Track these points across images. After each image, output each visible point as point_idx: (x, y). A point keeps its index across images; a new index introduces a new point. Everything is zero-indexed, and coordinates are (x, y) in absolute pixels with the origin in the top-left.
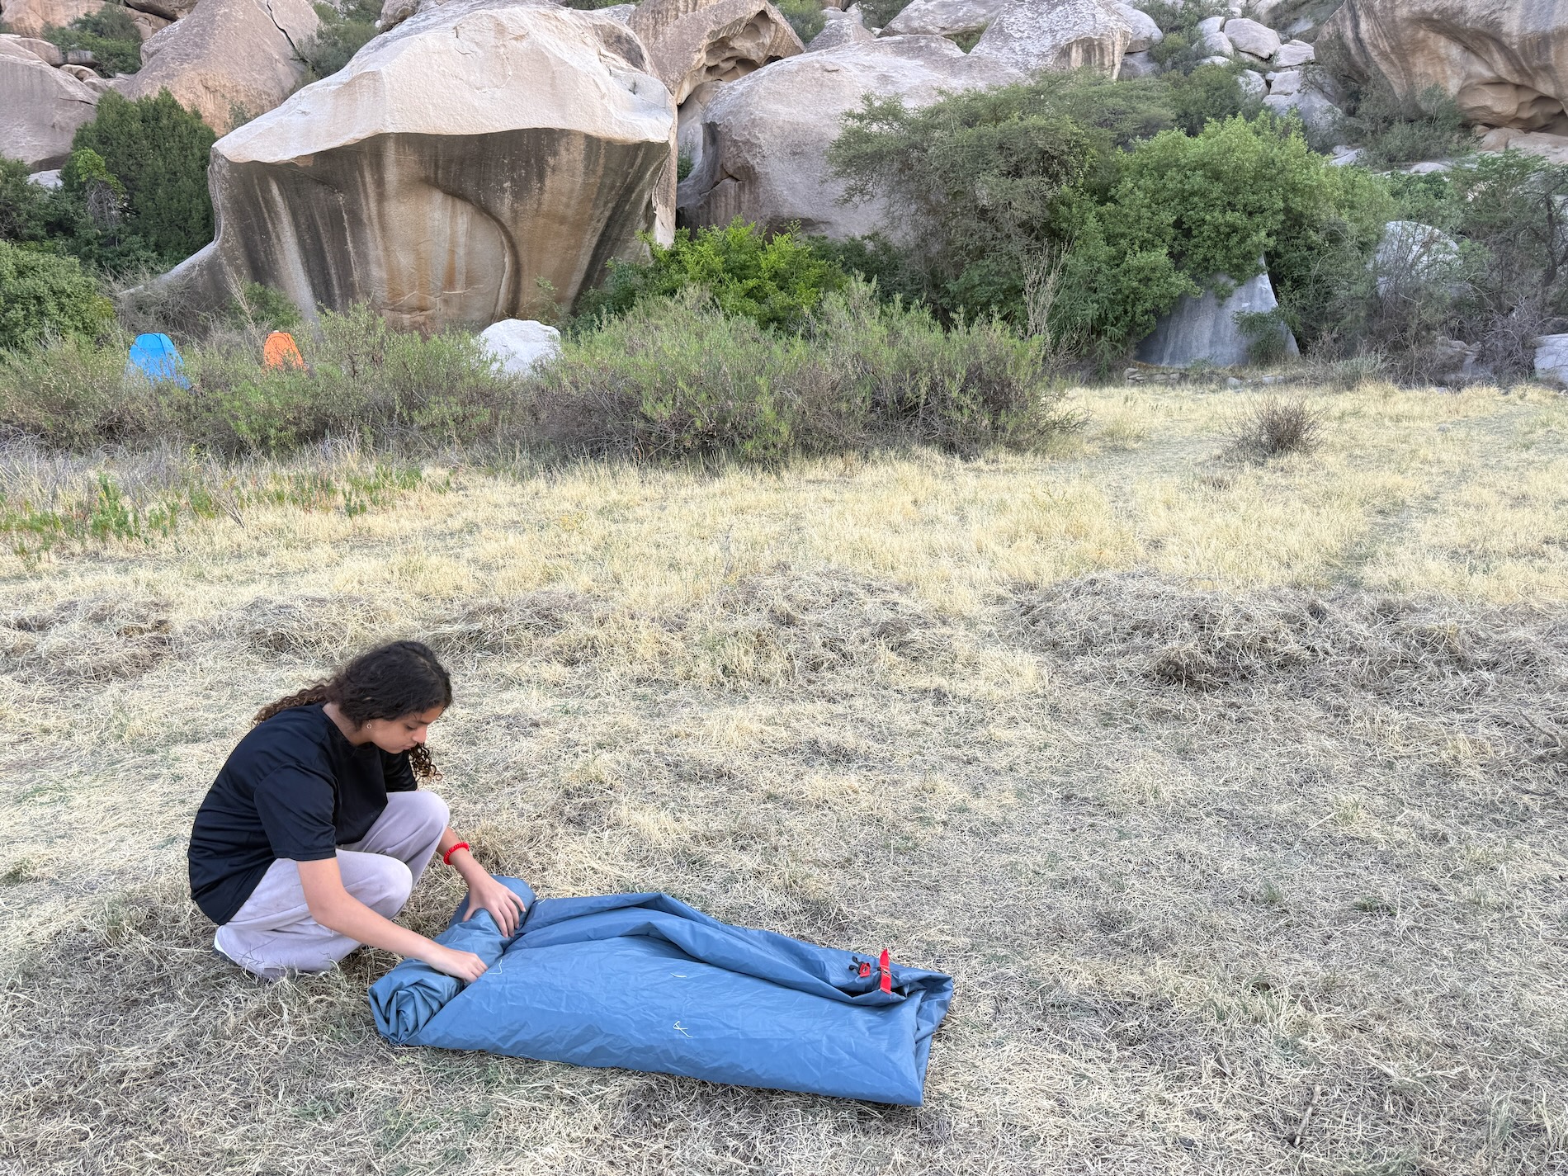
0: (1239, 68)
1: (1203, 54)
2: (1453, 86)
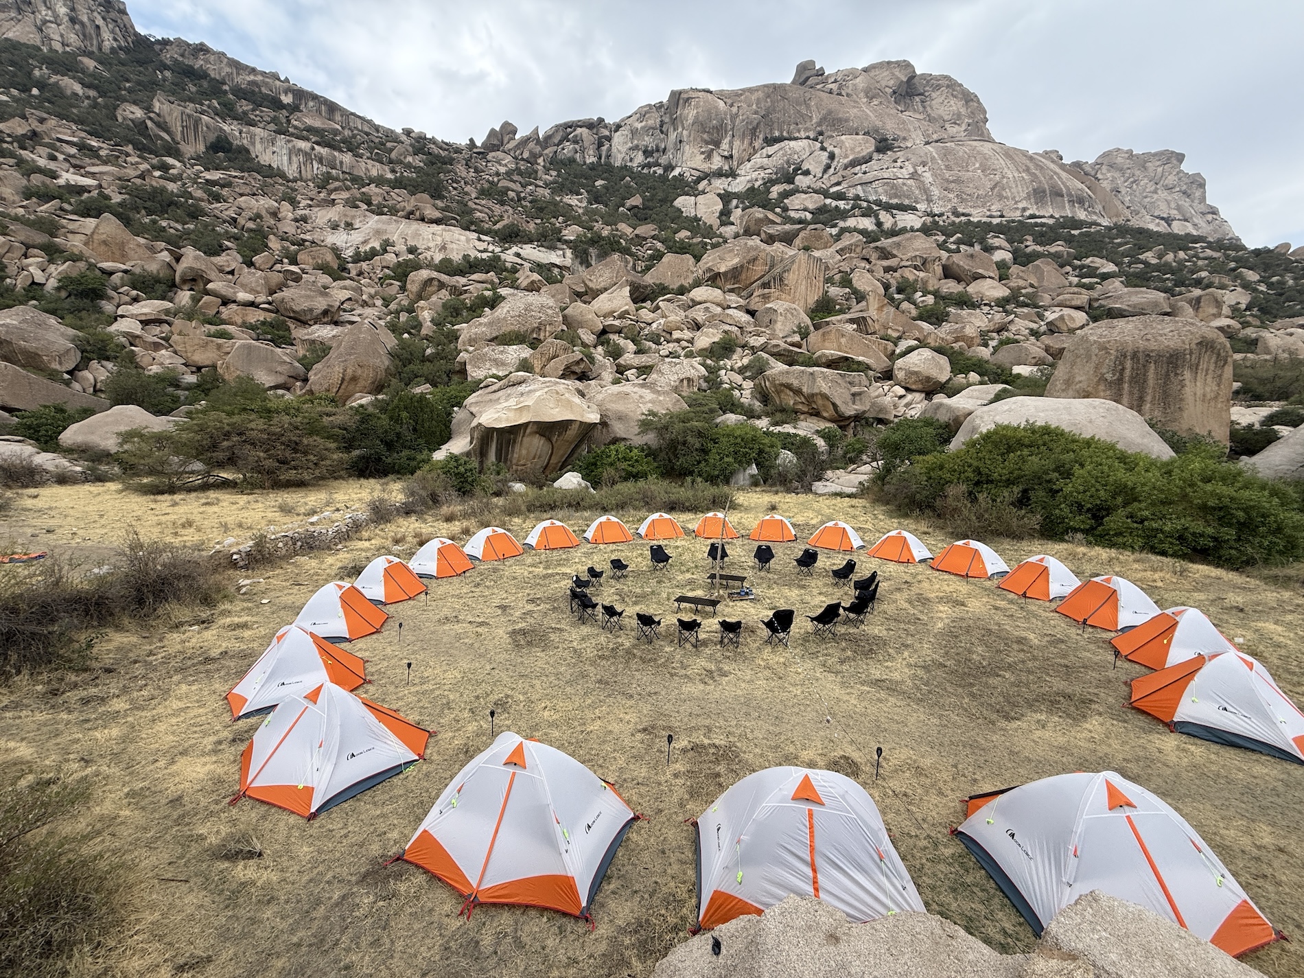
0: (733, 388)
1: (722, 383)
2: (792, 403)
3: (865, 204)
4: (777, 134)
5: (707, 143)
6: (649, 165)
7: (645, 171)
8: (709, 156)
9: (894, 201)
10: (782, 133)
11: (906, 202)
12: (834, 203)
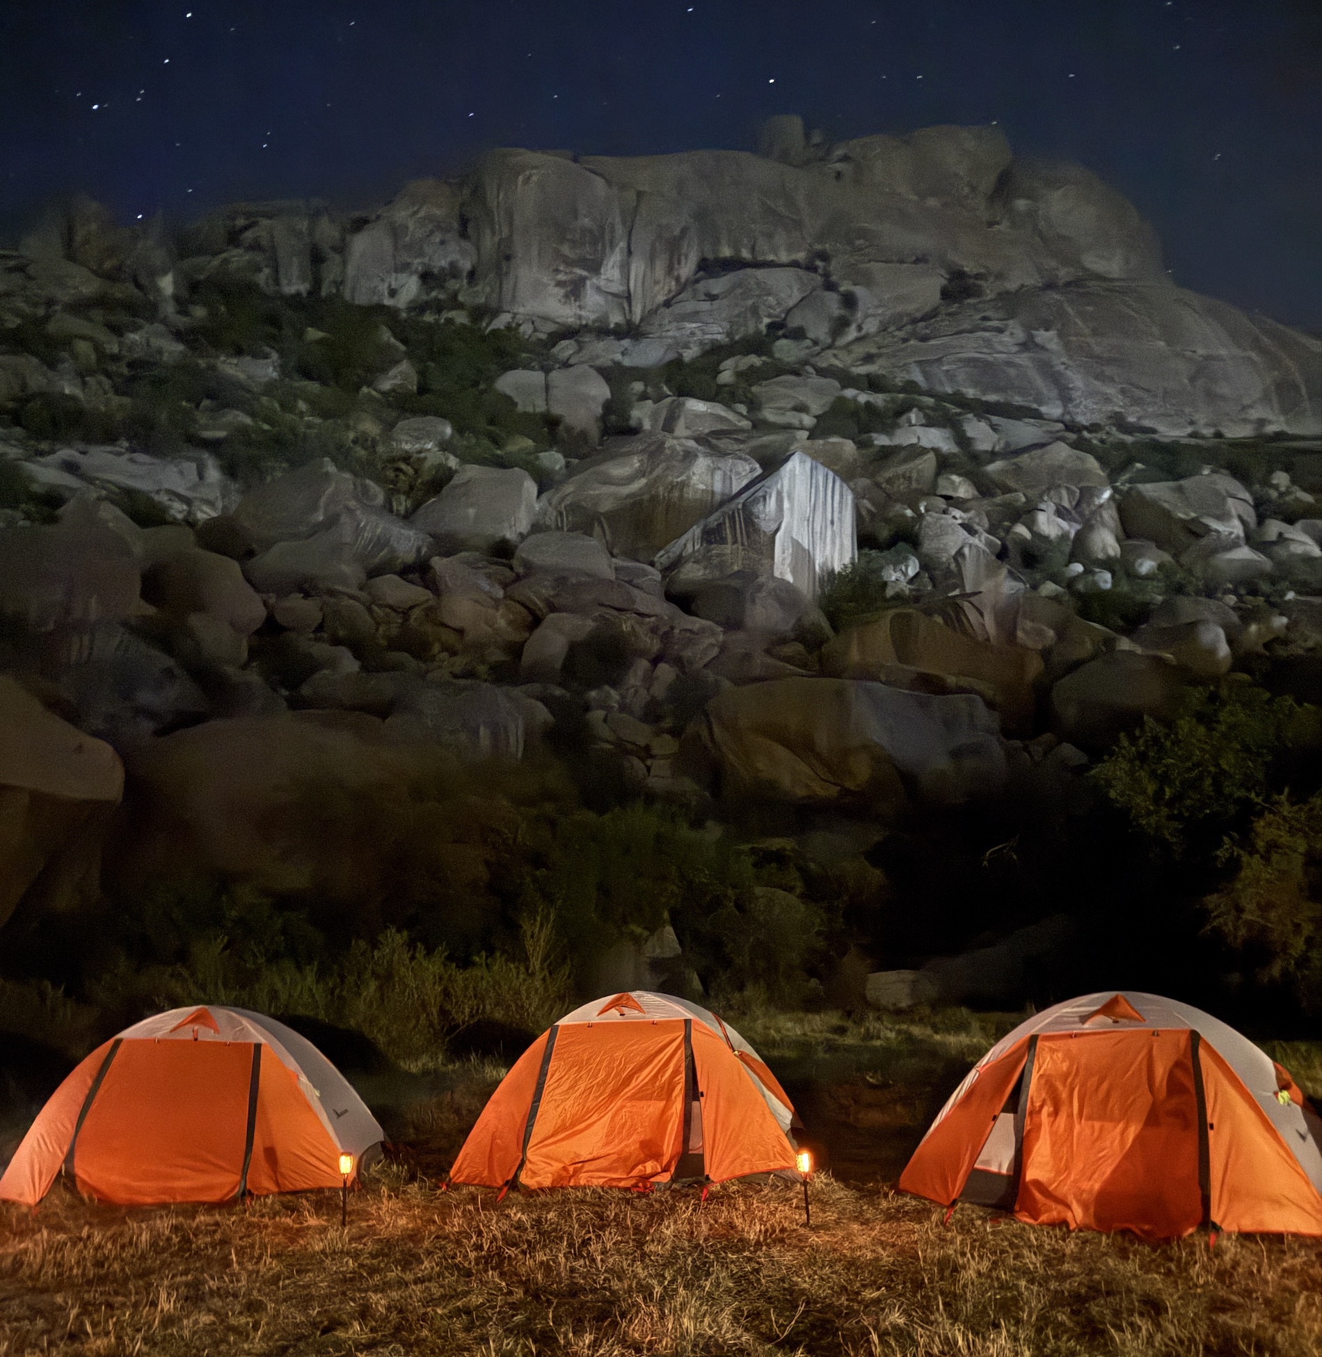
0: (624, 753)
3: (930, 401)
4: (726, 252)
5: (569, 263)
6: (438, 307)
7: (429, 318)
8: (574, 290)
9: (992, 398)
10: (738, 251)
11: (1018, 400)
12: (863, 398)
